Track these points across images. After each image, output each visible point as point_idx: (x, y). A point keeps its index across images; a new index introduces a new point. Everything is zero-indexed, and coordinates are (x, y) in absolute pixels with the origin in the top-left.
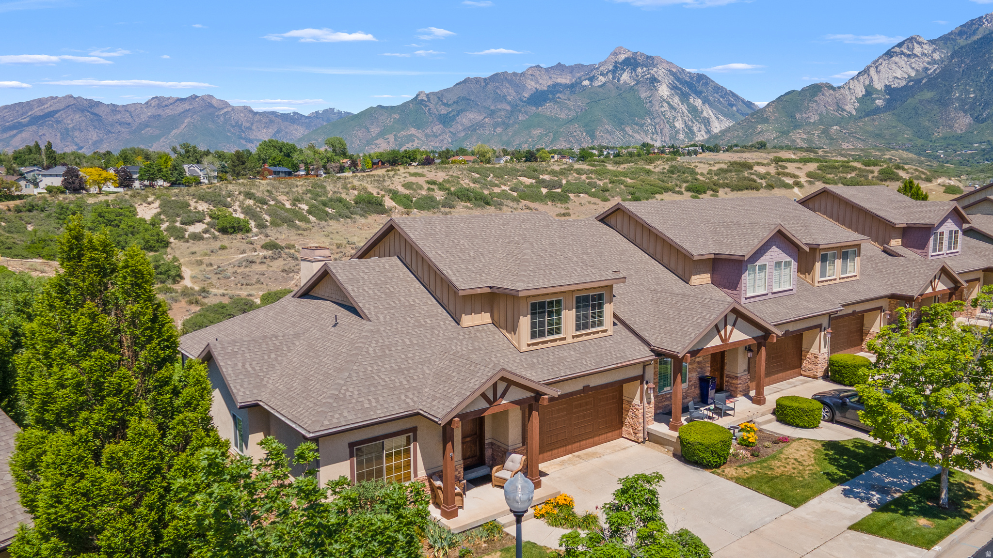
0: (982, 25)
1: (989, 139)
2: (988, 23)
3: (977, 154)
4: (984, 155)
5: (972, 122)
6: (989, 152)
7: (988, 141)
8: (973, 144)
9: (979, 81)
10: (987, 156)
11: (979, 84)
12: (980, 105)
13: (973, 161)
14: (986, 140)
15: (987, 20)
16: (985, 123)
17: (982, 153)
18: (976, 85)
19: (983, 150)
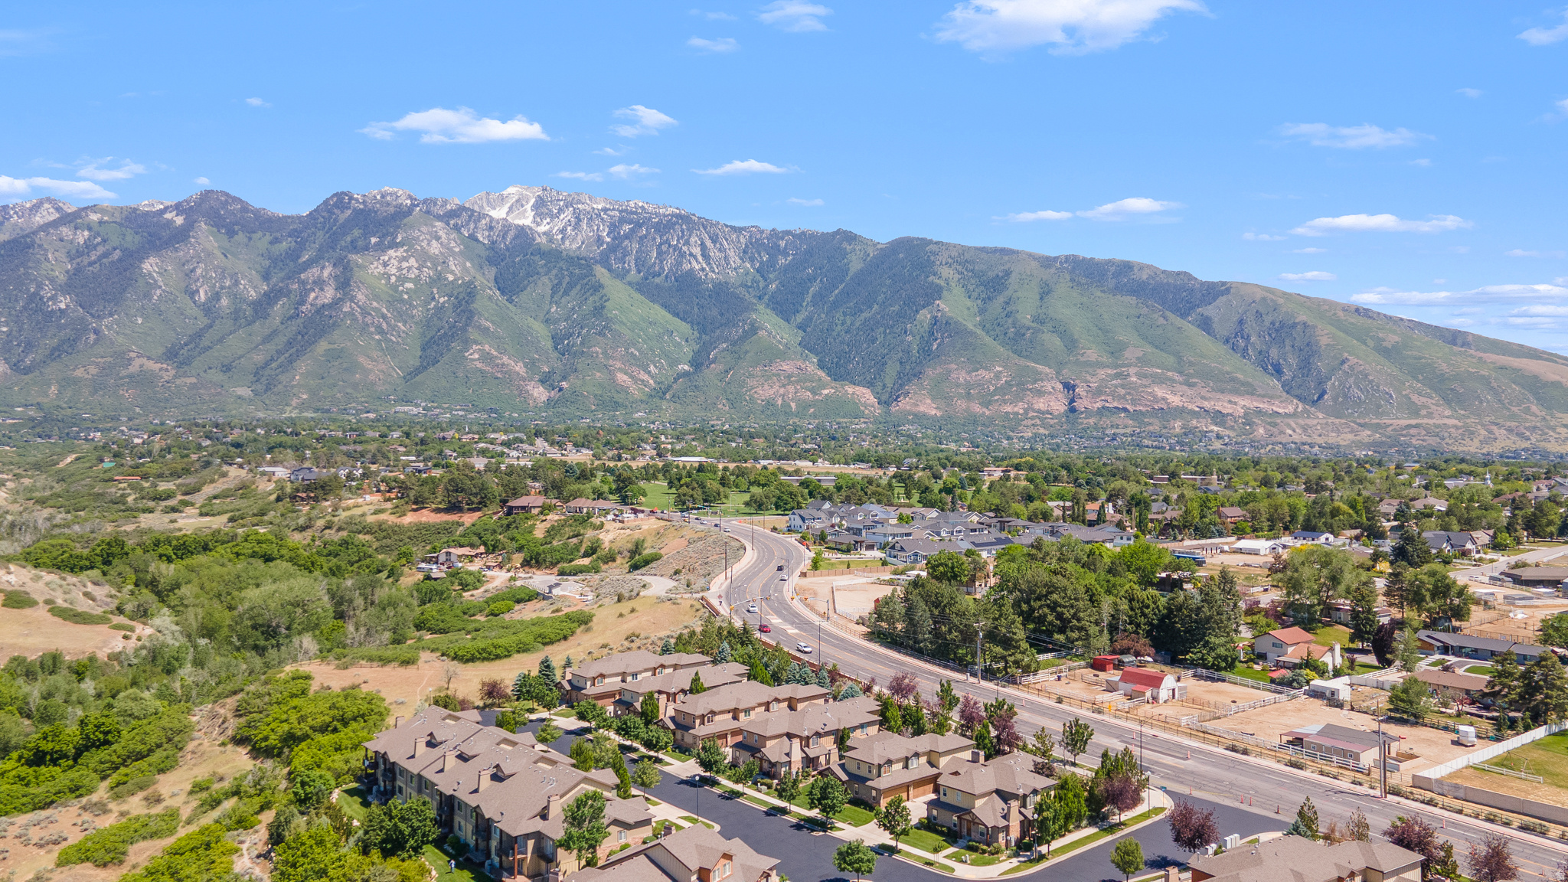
0: (8, 219)
1: (39, 400)
2: (19, 217)
3: (23, 426)
4: (34, 427)
5: (9, 371)
6: (41, 423)
7: (38, 404)
8: (13, 407)
9: (14, 308)
10: (38, 430)
11: (13, 312)
12: (19, 345)
13: (18, 437)
14: (35, 402)
15: (16, 213)
16: (31, 376)
17: (31, 424)
18: (10, 314)
19: (32, 419)
